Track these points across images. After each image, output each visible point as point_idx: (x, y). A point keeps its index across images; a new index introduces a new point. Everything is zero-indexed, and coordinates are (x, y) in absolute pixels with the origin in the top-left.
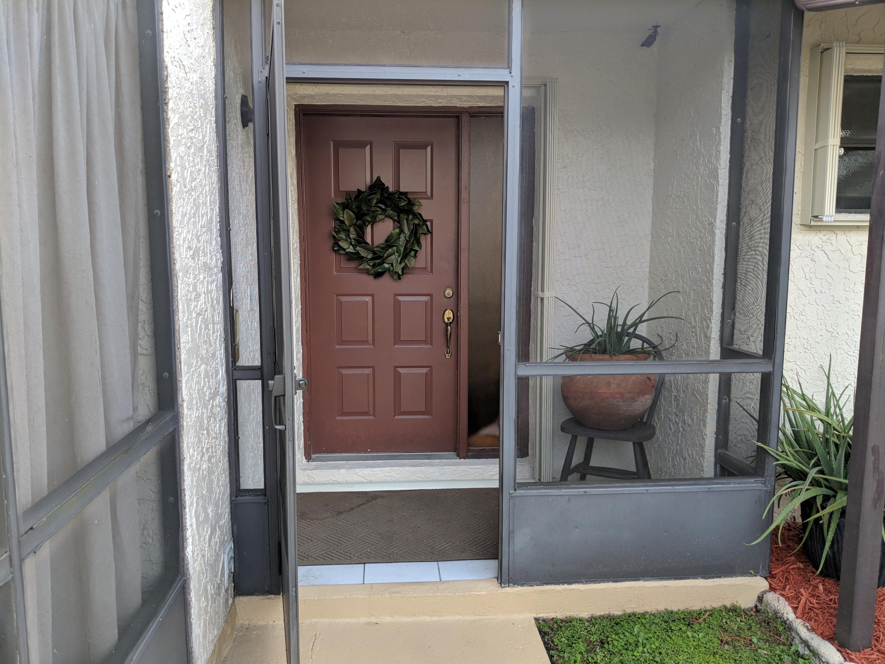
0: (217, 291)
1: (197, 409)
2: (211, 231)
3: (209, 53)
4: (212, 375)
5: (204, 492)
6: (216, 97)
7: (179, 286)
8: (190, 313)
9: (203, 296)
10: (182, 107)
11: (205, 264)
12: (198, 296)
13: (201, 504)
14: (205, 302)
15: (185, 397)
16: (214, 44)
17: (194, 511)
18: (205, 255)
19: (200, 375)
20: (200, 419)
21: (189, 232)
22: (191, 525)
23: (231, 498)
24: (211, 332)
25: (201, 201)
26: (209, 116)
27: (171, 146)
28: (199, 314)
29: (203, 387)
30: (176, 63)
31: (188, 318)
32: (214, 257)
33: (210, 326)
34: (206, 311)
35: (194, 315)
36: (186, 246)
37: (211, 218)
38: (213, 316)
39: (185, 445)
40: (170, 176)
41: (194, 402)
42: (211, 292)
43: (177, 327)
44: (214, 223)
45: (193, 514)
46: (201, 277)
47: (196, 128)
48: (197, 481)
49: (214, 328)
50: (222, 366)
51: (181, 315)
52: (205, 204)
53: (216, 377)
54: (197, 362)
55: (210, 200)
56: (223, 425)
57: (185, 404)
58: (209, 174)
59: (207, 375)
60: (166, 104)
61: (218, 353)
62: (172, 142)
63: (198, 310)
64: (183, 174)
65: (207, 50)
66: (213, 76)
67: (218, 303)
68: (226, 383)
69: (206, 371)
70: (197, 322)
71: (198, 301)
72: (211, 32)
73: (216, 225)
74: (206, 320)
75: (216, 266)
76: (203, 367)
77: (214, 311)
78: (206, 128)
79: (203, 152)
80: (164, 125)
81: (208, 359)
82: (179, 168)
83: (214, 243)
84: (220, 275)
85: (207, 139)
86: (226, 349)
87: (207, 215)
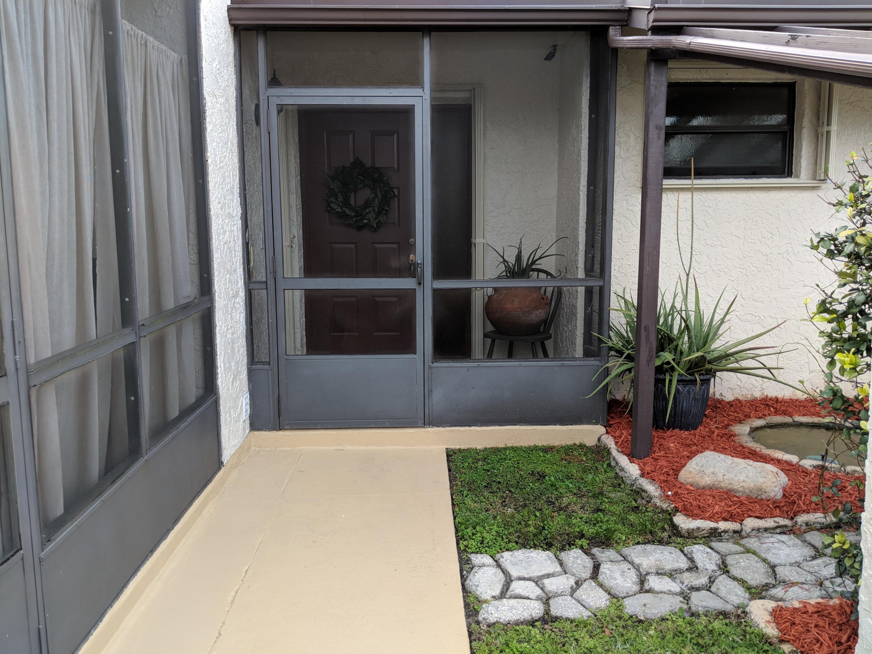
0: (237, 231)
1: (224, 300)
2: (233, 193)
3: (232, 83)
4: (234, 283)
5: (229, 351)
6: (237, 110)
7: (213, 224)
8: (220, 242)
9: (228, 233)
10: (214, 120)
11: (229, 213)
12: (225, 232)
13: (227, 357)
14: (229, 237)
15: (216, 290)
16: (235, 76)
17: (222, 359)
18: (229, 208)
19: (226, 280)
20: (226, 306)
21: (219, 193)
22: (221, 367)
23: (248, 366)
24: (233, 256)
25: (226, 175)
26: (232, 122)
27: (208, 143)
28: (225, 243)
29: (228, 288)
30: (210, 95)
31: (218, 244)
32: (235, 210)
33: (233, 252)
34: (230, 242)
35: (222, 243)
36: (217, 201)
37: (233, 185)
38: (235, 247)
39: (217, 318)
40: (207, 161)
41: (222, 295)
42: (233, 231)
43: (212, 248)
44: (235, 189)
45: (222, 361)
46: (227, 221)
47: (223, 131)
48: (225, 342)
49: (235, 254)
50: (241, 279)
51: (214, 241)
52: (229, 176)
53: (237, 284)
54: (224, 272)
55: (233, 174)
56: (242, 317)
57: (217, 294)
58: (231, 158)
59: (230, 281)
60: (205, 119)
61: (238, 270)
62: (208, 141)
63: (225, 240)
64: (215, 159)
65: (230, 81)
66: (235, 96)
67: (238, 239)
68: (244, 291)
69: (230, 278)
70: (224, 247)
71: (225, 235)
72: (233, 69)
73: (237, 190)
74: (230, 247)
75: (237, 216)
76: (228, 276)
77: (236, 243)
78: (230, 129)
79: (228, 145)
80: (204, 132)
81: (231, 272)
82: (213, 156)
83: (235, 201)
84: (240, 222)
85: (231, 136)
86: (244, 269)
87: (231, 184)
